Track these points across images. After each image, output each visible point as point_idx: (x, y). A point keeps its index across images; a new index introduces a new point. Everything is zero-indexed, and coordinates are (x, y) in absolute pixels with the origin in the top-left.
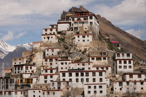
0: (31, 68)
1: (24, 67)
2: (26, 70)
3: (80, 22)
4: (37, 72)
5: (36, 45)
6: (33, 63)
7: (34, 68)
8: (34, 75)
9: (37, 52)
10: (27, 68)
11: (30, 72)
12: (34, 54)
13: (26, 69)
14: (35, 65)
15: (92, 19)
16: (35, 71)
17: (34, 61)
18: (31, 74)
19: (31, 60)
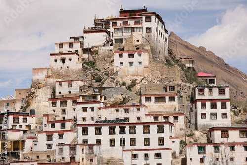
0: (25, 120)
1: (11, 118)
2: (15, 124)
3: (126, 28)
4: (38, 128)
5: (39, 74)
6: (31, 110)
7: (31, 120)
8: (31, 133)
9: (39, 89)
10: (16, 120)
11: (24, 128)
12: (34, 93)
14: (34, 114)
15: (150, 21)
16: (33, 127)
17: (33, 106)
18: (25, 132)
19: (28, 105)
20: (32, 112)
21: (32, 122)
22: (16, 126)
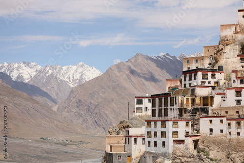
0: (213, 76)
1: (200, 74)
4: (226, 84)
5: (227, 30)
6: (219, 67)
7: (218, 76)
8: (219, 89)
9: (227, 45)
10: (205, 76)
11: (212, 84)
12: (222, 49)
13: (203, 79)
14: (222, 70)
16: (221, 83)
17: (221, 62)
18: (213, 88)
19: (217, 61)
20: (221, 69)
21: (220, 79)
22: (205, 82)
